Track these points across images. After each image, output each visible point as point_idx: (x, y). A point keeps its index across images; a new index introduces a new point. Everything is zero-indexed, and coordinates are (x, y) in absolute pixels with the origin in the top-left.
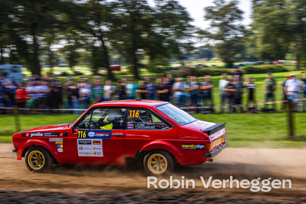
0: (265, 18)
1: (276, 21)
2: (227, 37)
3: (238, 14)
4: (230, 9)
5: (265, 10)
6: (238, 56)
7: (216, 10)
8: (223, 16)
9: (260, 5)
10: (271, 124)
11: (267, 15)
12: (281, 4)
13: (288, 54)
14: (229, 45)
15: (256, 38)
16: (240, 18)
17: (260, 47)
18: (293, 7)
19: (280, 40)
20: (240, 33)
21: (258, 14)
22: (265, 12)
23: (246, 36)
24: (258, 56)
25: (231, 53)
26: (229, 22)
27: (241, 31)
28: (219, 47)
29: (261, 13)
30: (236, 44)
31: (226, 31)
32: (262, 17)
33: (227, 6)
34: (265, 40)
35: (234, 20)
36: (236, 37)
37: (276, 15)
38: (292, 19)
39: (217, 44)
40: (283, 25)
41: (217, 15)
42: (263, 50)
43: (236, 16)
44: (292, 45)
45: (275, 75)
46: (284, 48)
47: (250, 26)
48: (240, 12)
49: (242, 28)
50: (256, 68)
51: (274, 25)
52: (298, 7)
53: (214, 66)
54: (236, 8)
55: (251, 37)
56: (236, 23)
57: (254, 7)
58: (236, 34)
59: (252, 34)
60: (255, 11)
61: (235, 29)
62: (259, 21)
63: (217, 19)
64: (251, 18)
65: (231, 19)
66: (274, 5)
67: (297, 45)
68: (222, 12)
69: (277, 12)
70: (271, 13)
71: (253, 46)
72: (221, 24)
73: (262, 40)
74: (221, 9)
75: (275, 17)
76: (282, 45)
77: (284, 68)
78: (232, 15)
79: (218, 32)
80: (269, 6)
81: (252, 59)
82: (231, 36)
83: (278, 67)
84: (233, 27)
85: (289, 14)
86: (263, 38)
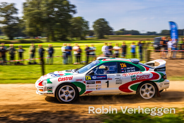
0: (30, 14)
1: (36, 16)
2: (9, 23)
3: (15, 11)
4: (11, 8)
5: (30, 9)
6: (16, 33)
7: (2, 7)
8: (7, 11)
9: (27, 7)
10: (33, 70)
11: (31, 12)
12: (38, 7)
13: (43, 34)
14: (11, 27)
15: (26, 24)
16: (16, 13)
17: (28, 29)
18: (44, 9)
19: (38, 26)
20: (16, 21)
21: (26, 12)
22: (30, 11)
23: (20, 23)
24: (26, 34)
25: (12, 31)
26: (10, 15)
27: (17, 20)
28: (5, 28)
29: (28, 11)
30: (15, 27)
31: (9, 19)
32: (28, 13)
33: (9, 6)
34: (31, 26)
35: (13, 14)
36: (14, 23)
37: (36, 13)
38: (45, 15)
39: (4, 27)
40: (40, 18)
41: (4, 11)
42: (30, 31)
43: (14, 11)
44: (45, 29)
45: (36, 44)
46: (41, 30)
47: (22, 17)
48: (16, 10)
49: (17, 18)
50: (26, 41)
51: (35, 18)
52: (48, 9)
53: (2, 38)
54: (13, 7)
55: (23, 24)
56: (14, 15)
57: (24, 7)
58: (14, 22)
59: (23, 22)
60: (25, 10)
61: (13, 19)
62: (27, 15)
63: (3, 13)
64: (23, 13)
65: (12, 13)
66: (34, 7)
67: (48, 29)
68: (6, 9)
69: (36, 11)
70: (33, 11)
71: (24, 28)
72: (6, 15)
73: (29, 25)
74: (6, 7)
75: (35, 14)
76: (39, 28)
77: (41, 41)
78: (12, 11)
79: (5, 20)
80: (32, 7)
81: (24, 35)
82: (11, 22)
83: (38, 40)
84: (12, 18)
85: (43, 13)
86: (29, 24)
